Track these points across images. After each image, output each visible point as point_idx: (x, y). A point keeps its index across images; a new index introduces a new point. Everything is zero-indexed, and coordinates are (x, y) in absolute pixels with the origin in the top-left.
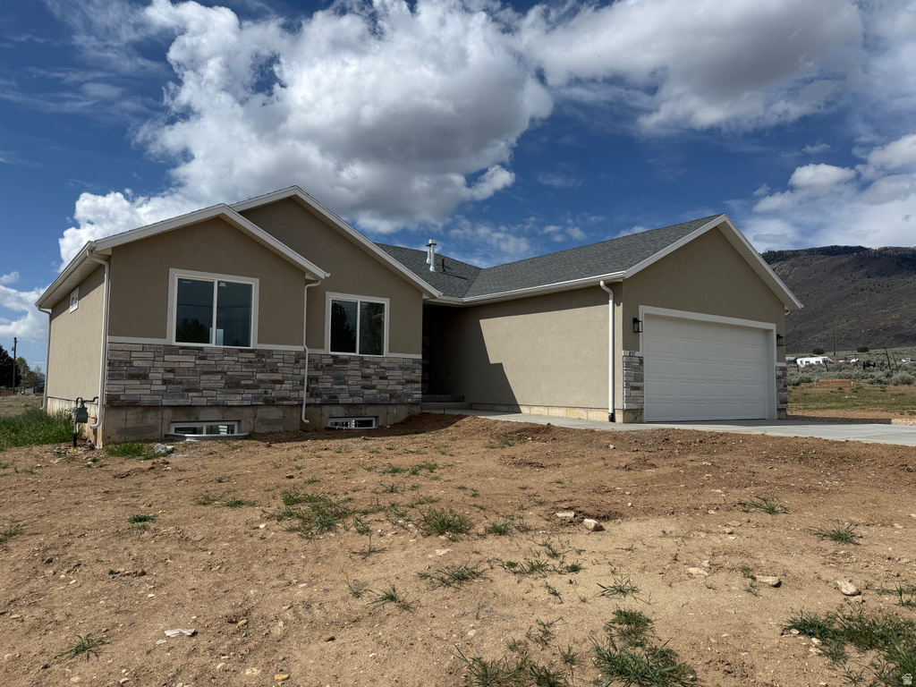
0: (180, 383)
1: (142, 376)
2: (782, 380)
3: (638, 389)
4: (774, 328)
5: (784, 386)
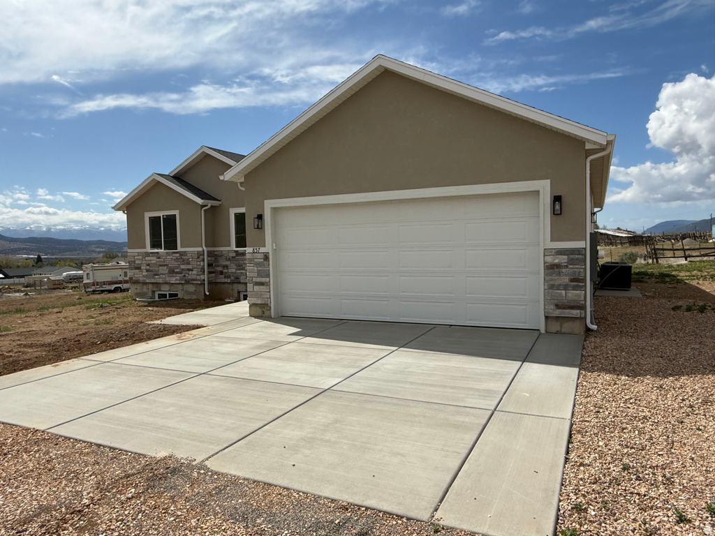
0: (152, 271)
2: (564, 270)
3: (262, 284)
4: (544, 187)
5: (572, 280)
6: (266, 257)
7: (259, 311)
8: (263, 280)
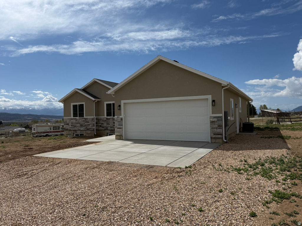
0: (73, 126)
1: (68, 124)
2: (216, 123)
3: (120, 128)
4: (210, 97)
5: (218, 126)
6: (122, 119)
7: (119, 137)
8: (120, 127)
